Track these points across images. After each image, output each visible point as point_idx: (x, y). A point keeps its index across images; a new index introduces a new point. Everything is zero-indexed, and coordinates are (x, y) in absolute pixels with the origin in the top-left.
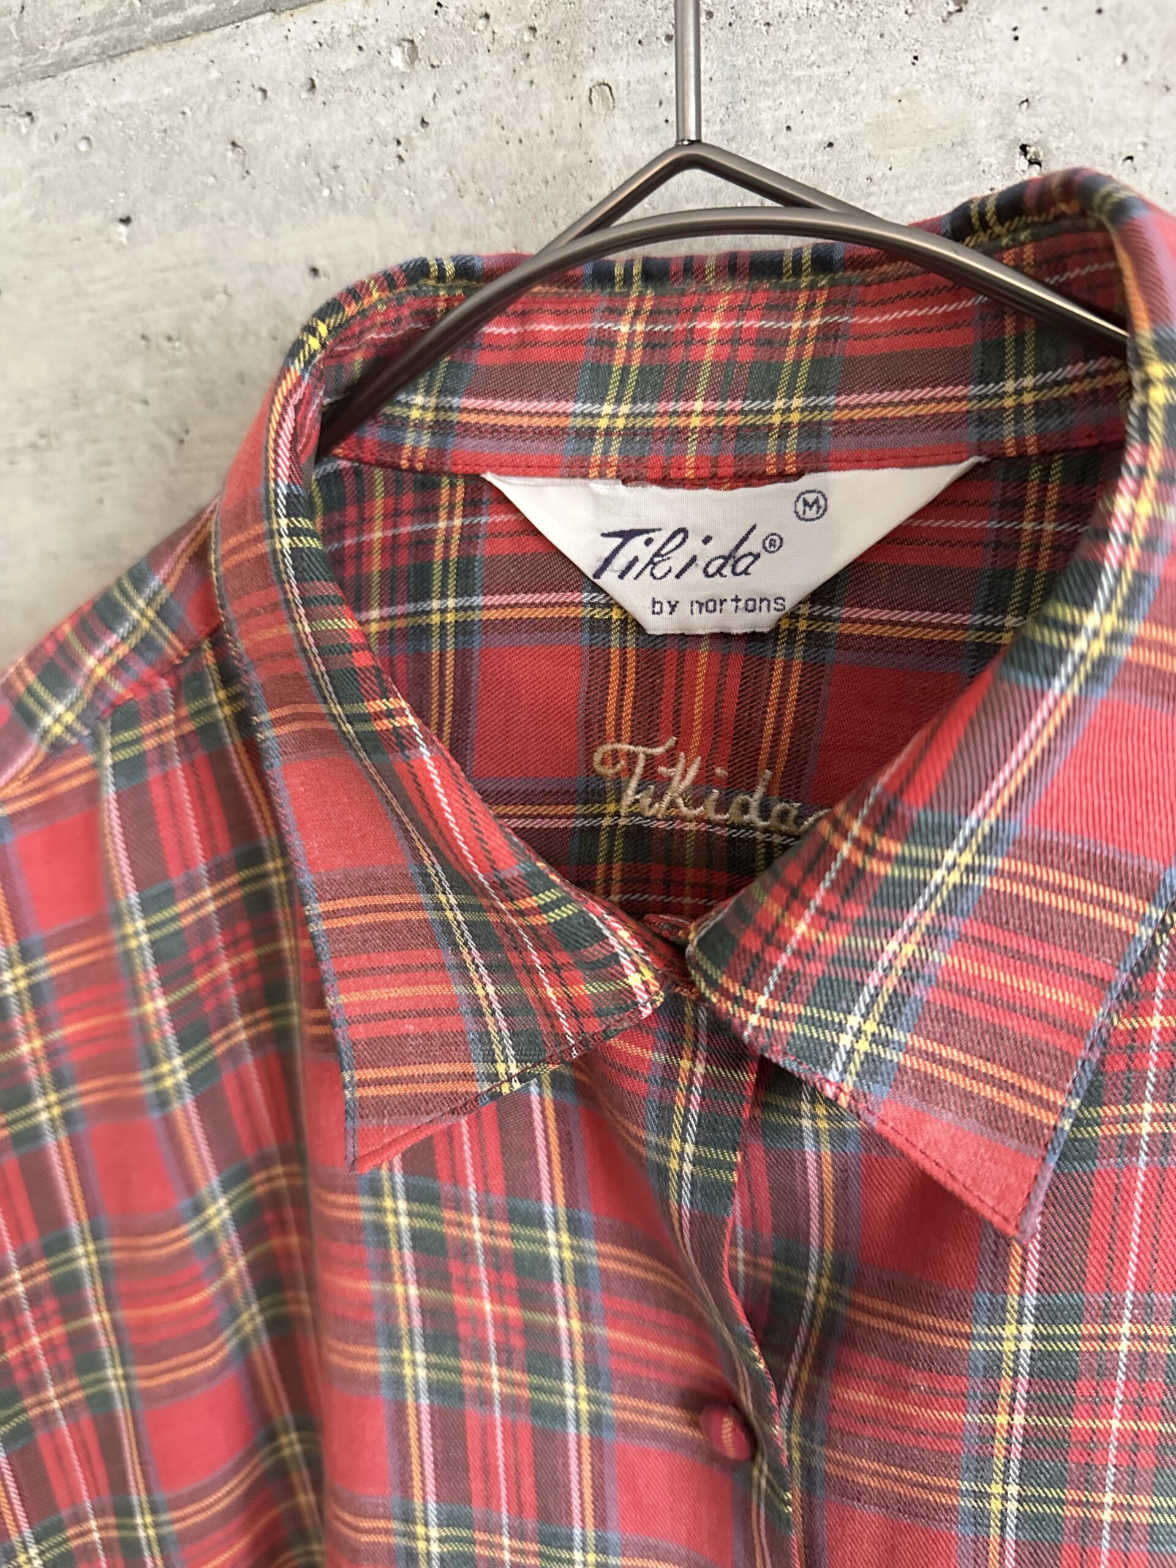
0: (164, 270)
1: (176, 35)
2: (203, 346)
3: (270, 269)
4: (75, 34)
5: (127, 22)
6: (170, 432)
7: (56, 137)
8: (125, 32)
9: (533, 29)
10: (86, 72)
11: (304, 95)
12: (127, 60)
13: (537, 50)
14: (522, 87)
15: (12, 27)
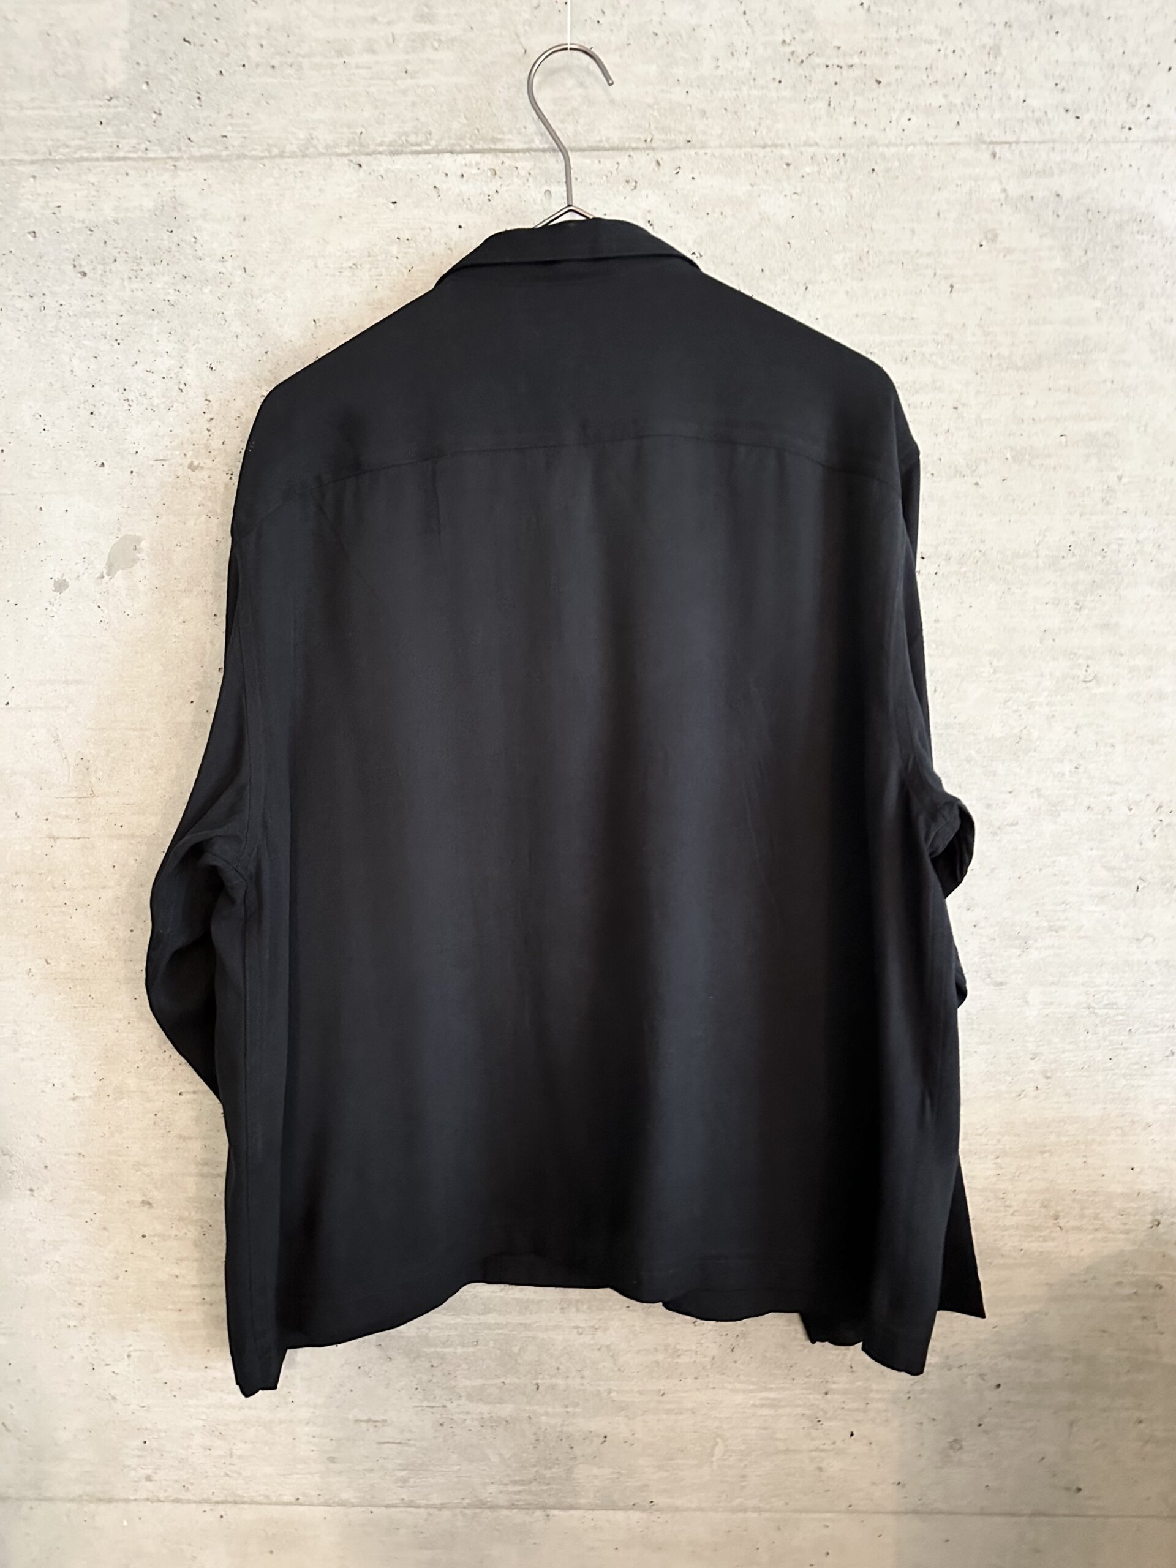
0: (409, 219)
1: (418, 153)
2: (420, 243)
3: (445, 224)
4: (381, 145)
5: (401, 145)
6: (406, 268)
7: (370, 173)
8: (400, 149)
9: (530, 174)
10: (384, 157)
11: (459, 178)
12: (400, 156)
13: (531, 179)
14: (526, 187)
15: (356, 137)
